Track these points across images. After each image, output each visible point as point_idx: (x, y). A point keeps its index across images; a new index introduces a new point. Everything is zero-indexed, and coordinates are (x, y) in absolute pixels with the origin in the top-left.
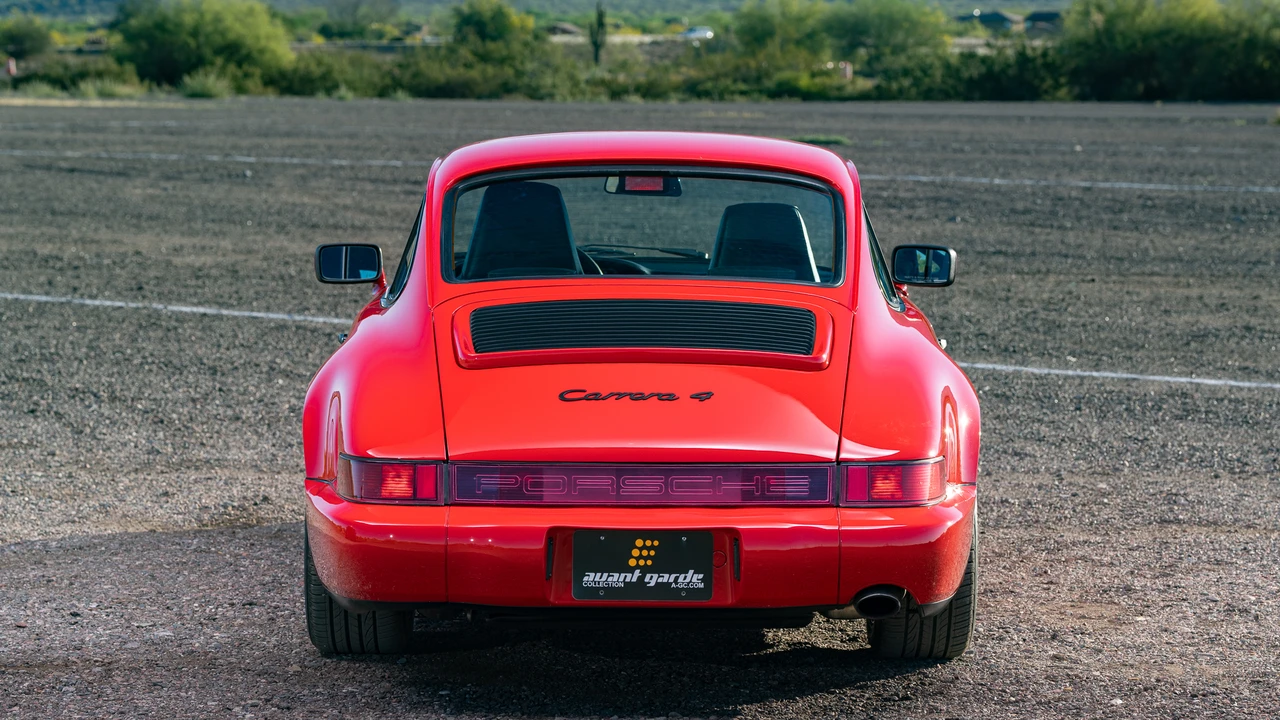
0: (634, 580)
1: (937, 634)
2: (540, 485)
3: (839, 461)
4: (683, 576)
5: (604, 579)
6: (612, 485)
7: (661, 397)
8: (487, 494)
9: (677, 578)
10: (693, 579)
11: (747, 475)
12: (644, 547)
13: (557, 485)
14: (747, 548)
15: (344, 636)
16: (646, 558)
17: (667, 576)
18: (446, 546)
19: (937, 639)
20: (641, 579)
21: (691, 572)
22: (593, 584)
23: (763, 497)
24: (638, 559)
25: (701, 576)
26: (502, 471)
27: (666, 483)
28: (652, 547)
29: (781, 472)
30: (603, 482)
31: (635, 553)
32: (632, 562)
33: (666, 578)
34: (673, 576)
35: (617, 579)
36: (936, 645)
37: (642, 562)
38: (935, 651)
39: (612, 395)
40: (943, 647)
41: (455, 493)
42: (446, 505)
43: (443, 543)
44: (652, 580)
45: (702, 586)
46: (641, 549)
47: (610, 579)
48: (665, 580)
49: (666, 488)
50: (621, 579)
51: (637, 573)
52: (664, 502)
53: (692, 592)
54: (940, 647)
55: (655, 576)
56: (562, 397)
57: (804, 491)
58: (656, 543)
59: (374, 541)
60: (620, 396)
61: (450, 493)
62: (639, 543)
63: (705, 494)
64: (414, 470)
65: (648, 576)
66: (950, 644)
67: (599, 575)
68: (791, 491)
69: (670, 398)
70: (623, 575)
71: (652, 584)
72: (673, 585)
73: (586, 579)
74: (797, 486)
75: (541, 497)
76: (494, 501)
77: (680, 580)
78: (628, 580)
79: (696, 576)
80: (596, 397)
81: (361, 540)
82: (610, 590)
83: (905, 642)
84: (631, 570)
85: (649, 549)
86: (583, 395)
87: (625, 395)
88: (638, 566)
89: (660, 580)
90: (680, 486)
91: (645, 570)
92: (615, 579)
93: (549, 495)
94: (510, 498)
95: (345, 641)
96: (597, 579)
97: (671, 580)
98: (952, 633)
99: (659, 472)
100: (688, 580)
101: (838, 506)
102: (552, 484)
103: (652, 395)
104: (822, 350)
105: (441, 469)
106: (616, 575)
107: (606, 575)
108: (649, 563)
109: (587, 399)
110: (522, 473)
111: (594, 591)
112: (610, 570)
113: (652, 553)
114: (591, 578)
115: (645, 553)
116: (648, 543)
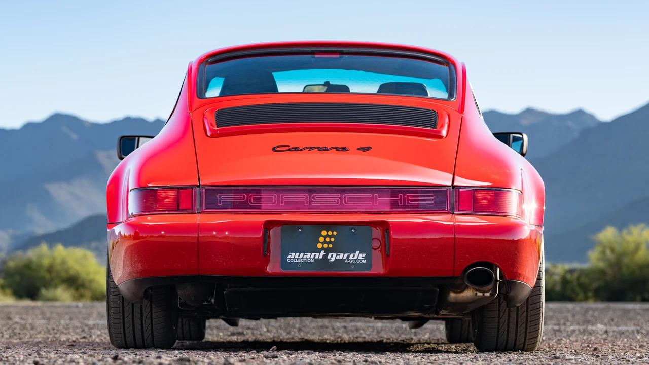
0: (321, 257)
1: (519, 329)
2: (260, 199)
3: (453, 186)
4: (352, 255)
5: (301, 257)
6: (306, 199)
7: (337, 149)
8: (225, 206)
9: (348, 256)
10: (359, 256)
11: (394, 194)
12: (327, 236)
13: (271, 200)
14: (394, 237)
15: (132, 332)
16: (328, 243)
17: (342, 255)
18: (198, 237)
19: (518, 334)
20: (325, 256)
21: (358, 252)
22: (294, 260)
23: (404, 207)
24: (323, 243)
25: (364, 255)
26: (235, 192)
27: (341, 198)
28: (332, 236)
29: (416, 192)
30: (302, 197)
31: (322, 239)
32: (319, 246)
33: (341, 256)
34: (346, 255)
35: (310, 257)
36: (518, 339)
37: (326, 246)
38: (518, 343)
39: (306, 148)
40: (522, 340)
41: (204, 205)
42: (198, 213)
43: (197, 236)
44: (332, 257)
45: (365, 261)
46: (325, 237)
47: (305, 257)
48: (341, 257)
49: (342, 201)
50: (312, 257)
51: (323, 253)
52: (340, 209)
53: (357, 264)
54: (521, 339)
55: (335, 255)
56: (274, 149)
57: (432, 204)
58: (335, 233)
59: (151, 237)
60: (311, 148)
61: (201, 205)
62: (324, 233)
63: (368, 206)
64: (178, 192)
65: (330, 255)
66: (527, 338)
67: (298, 254)
68: (422, 203)
69: (344, 149)
70: (313, 254)
71: (333, 260)
72: (346, 261)
73: (289, 257)
74: (427, 201)
75: (259, 207)
76: (230, 210)
77: (351, 257)
78: (317, 257)
79: (361, 255)
80: (296, 149)
81: (143, 237)
82: (305, 264)
83: (498, 336)
84: (319, 251)
85: (330, 237)
86: (287, 148)
87: (315, 148)
88: (323, 249)
89: (338, 257)
90: (350, 200)
91: (328, 251)
92: (308, 257)
93: (265, 205)
94: (239, 207)
95: (132, 336)
96: (296, 257)
97: (345, 257)
98: (528, 328)
99: (337, 191)
100: (356, 257)
101: (453, 214)
102: (268, 200)
103: (332, 148)
104: (442, 126)
105: (196, 192)
106: (309, 254)
107: (302, 254)
108: (331, 246)
109: (290, 150)
110: (248, 192)
111: (294, 264)
112: (305, 251)
113: (333, 240)
114: (292, 256)
115: (328, 239)
116: (330, 233)
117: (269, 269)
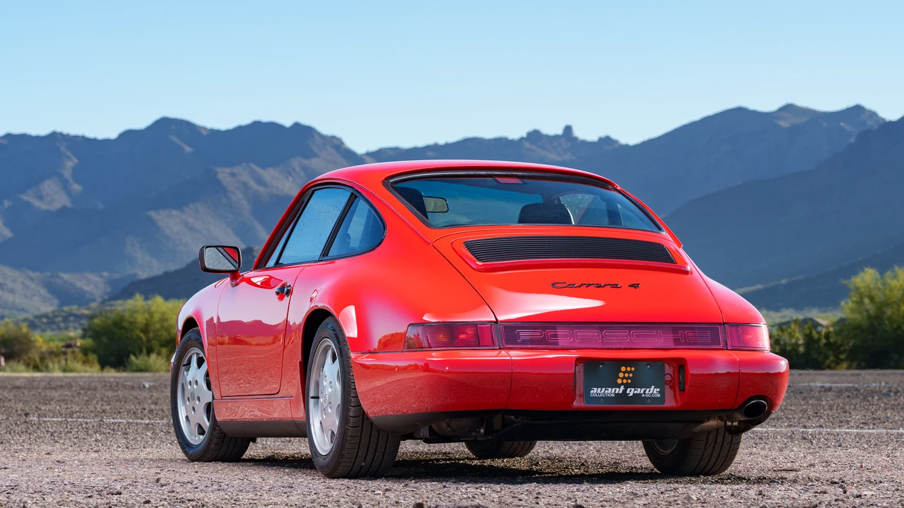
0: (621, 392)
2: (556, 336)
3: (724, 323)
4: (648, 390)
5: (603, 391)
6: (598, 336)
7: (611, 286)
8: (524, 342)
9: (645, 391)
10: (654, 391)
11: (675, 331)
12: (626, 372)
13: (566, 336)
14: (690, 372)
16: (627, 379)
17: (639, 389)
18: (512, 373)
20: (625, 391)
21: (653, 387)
22: (596, 395)
23: (686, 343)
24: (622, 379)
25: (658, 390)
26: (532, 328)
27: (629, 335)
28: (631, 372)
29: (694, 328)
30: (594, 334)
31: (621, 375)
32: (619, 381)
33: (639, 391)
34: (643, 390)
35: (611, 392)
37: (625, 381)
39: (583, 285)
41: (504, 342)
42: (500, 349)
43: (510, 371)
44: (631, 392)
45: (659, 396)
46: (624, 373)
47: (606, 392)
49: (631, 338)
50: (613, 392)
51: (622, 388)
52: (630, 346)
53: (653, 399)
55: (633, 389)
56: (553, 286)
58: (633, 369)
60: (587, 285)
61: (501, 341)
62: (623, 369)
63: (653, 341)
64: (477, 328)
65: (629, 390)
67: (600, 389)
69: (617, 286)
70: (614, 389)
71: (631, 395)
72: (643, 395)
73: (592, 392)
74: (704, 337)
75: (557, 344)
76: (529, 346)
77: (647, 392)
78: (617, 392)
79: (655, 389)
80: (573, 285)
82: (606, 399)
85: (629, 372)
86: (566, 285)
87: (591, 284)
88: (622, 384)
89: (635, 392)
90: (636, 336)
92: (609, 392)
93: (562, 342)
94: (539, 344)
96: (599, 392)
97: (642, 392)
99: (624, 328)
100: (651, 392)
101: (727, 349)
102: (563, 336)
103: (606, 285)
104: (684, 263)
105: (494, 327)
106: (610, 389)
107: (604, 389)
109: (568, 286)
110: (544, 328)
111: (597, 399)
112: (607, 386)
113: (631, 375)
114: (595, 391)
115: (627, 375)
116: (629, 369)
117: (575, 404)
